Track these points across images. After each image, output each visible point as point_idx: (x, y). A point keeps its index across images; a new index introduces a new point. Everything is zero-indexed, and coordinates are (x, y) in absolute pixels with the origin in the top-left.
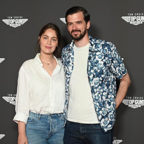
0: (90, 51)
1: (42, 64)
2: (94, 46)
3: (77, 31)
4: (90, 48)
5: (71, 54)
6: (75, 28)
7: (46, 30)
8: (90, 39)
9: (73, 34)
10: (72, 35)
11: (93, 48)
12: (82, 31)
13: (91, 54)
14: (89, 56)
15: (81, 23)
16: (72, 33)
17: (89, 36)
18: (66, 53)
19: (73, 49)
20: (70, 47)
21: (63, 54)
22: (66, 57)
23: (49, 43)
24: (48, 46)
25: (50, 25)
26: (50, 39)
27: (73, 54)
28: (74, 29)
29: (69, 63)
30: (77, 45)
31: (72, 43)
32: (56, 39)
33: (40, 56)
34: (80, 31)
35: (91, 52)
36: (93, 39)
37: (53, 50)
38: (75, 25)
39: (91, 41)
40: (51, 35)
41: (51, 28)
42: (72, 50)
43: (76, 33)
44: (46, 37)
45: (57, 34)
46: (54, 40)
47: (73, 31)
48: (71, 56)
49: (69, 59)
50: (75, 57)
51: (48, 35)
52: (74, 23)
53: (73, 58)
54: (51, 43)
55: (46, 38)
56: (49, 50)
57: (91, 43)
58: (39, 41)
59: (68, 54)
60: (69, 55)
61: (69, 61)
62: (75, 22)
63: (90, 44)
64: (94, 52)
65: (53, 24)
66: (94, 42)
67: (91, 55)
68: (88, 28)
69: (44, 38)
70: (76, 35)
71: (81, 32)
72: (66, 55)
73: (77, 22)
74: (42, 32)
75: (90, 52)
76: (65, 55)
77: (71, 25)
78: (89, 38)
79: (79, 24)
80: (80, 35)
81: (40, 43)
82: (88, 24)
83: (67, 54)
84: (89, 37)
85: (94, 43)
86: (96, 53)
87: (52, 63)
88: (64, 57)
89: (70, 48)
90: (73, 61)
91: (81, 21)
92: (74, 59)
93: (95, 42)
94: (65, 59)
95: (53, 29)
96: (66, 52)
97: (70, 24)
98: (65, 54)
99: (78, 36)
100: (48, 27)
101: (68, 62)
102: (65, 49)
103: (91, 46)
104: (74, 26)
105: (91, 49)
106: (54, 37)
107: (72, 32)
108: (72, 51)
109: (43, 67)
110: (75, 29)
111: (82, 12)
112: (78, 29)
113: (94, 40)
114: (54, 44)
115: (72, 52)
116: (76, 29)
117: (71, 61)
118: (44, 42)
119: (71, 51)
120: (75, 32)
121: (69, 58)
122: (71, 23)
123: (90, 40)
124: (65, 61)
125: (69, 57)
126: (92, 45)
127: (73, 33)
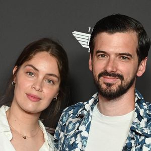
0: (132, 130)
1: (10, 133)
2: (145, 120)
3: (113, 76)
4: (134, 123)
5: (82, 128)
6: (113, 67)
7: (35, 54)
8: (139, 102)
9: (102, 81)
10: (98, 81)
11: (141, 126)
12: (127, 79)
13: (133, 139)
14: (127, 142)
15: (128, 58)
16: (99, 78)
17: (136, 94)
18: (70, 122)
19: (90, 117)
20: (85, 109)
21: (63, 122)
22: (68, 131)
23: (38, 87)
24: (35, 93)
25: (48, 44)
26: (41, 77)
27: (88, 129)
28: (109, 69)
29: (75, 148)
30: (104, 108)
31: (91, 101)
32: (55, 79)
33: (8, 113)
34: (121, 77)
35: (134, 133)
36: (144, 104)
37: (44, 105)
38: (114, 60)
39: (138, 107)
40: (45, 68)
41: (47, 50)
42: (88, 118)
43: (110, 80)
44: (32, 71)
45: (61, 67)
46: (49, 81)
47: (105, 74)
48: (81, 131)
49: (76, 138)
50: (90, 136)
51: (37, 68)
52: (113, 56)
53: (87, 138)
54: (42, 87)
55: (31, 74)
56: (35, 104)
57: (137, 111)
58: (13, 77)
59: (74, 124)
60: (78, 129)
61: (74, 142)
62: (116, 54)
63: (136, 114)
64: (140, 135)
65: (53, 42)
66: (145, 110)
67: (133, 142)
68: (140, 74)
69: (27, 73)
70: (109, 85)
71: (123, 81)
72: (71, 127)
73: (120, 54)
74: (24, 57)
75: (132, 133)
76: (68, 126)
77: (104, 58)
78: (136, 99)
79: (124, 60)
80: (119, 87)
81: (14, 84)
82: (143, 64)
83: (72, 124)
84: (135, 96)
85: (145, 113)
86: (144, 140)
87: (33, 136)
88: (63, 131)
89: (85, 112)
90: (85, 146)
91: (130, 53)
92: (88, 141)
93: (148, 112)
94: (65, 136)
95: (52, 55)
96: (70, 119)
97: (102, 55)
98: (67, 123)
99: (114, 88)
100: (40, 47)
101: (72, 145)
102: (70, 112)
103: (136, 120)
104: (111, 62)
105: (135, 127)
106: (51, 75)
107: (100, 75)
108: (88, 121)
109: (12, 141)
110: (112, 72)
111: (135, 33)
112: (119, 72)
113: (146, 107)
114: (49, 92)
115: (85, 124)
116: (115, 70)
117: (80, 146)
118: (25, 83)
119: (85, 120)
120: (108, 77)
121: (75, 135)
122: (104, 54)
123: (136, 105)
124: (64, 142)
125: (77, 134)
126: (140, 117)
127: (102, 78)
